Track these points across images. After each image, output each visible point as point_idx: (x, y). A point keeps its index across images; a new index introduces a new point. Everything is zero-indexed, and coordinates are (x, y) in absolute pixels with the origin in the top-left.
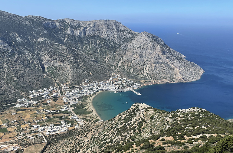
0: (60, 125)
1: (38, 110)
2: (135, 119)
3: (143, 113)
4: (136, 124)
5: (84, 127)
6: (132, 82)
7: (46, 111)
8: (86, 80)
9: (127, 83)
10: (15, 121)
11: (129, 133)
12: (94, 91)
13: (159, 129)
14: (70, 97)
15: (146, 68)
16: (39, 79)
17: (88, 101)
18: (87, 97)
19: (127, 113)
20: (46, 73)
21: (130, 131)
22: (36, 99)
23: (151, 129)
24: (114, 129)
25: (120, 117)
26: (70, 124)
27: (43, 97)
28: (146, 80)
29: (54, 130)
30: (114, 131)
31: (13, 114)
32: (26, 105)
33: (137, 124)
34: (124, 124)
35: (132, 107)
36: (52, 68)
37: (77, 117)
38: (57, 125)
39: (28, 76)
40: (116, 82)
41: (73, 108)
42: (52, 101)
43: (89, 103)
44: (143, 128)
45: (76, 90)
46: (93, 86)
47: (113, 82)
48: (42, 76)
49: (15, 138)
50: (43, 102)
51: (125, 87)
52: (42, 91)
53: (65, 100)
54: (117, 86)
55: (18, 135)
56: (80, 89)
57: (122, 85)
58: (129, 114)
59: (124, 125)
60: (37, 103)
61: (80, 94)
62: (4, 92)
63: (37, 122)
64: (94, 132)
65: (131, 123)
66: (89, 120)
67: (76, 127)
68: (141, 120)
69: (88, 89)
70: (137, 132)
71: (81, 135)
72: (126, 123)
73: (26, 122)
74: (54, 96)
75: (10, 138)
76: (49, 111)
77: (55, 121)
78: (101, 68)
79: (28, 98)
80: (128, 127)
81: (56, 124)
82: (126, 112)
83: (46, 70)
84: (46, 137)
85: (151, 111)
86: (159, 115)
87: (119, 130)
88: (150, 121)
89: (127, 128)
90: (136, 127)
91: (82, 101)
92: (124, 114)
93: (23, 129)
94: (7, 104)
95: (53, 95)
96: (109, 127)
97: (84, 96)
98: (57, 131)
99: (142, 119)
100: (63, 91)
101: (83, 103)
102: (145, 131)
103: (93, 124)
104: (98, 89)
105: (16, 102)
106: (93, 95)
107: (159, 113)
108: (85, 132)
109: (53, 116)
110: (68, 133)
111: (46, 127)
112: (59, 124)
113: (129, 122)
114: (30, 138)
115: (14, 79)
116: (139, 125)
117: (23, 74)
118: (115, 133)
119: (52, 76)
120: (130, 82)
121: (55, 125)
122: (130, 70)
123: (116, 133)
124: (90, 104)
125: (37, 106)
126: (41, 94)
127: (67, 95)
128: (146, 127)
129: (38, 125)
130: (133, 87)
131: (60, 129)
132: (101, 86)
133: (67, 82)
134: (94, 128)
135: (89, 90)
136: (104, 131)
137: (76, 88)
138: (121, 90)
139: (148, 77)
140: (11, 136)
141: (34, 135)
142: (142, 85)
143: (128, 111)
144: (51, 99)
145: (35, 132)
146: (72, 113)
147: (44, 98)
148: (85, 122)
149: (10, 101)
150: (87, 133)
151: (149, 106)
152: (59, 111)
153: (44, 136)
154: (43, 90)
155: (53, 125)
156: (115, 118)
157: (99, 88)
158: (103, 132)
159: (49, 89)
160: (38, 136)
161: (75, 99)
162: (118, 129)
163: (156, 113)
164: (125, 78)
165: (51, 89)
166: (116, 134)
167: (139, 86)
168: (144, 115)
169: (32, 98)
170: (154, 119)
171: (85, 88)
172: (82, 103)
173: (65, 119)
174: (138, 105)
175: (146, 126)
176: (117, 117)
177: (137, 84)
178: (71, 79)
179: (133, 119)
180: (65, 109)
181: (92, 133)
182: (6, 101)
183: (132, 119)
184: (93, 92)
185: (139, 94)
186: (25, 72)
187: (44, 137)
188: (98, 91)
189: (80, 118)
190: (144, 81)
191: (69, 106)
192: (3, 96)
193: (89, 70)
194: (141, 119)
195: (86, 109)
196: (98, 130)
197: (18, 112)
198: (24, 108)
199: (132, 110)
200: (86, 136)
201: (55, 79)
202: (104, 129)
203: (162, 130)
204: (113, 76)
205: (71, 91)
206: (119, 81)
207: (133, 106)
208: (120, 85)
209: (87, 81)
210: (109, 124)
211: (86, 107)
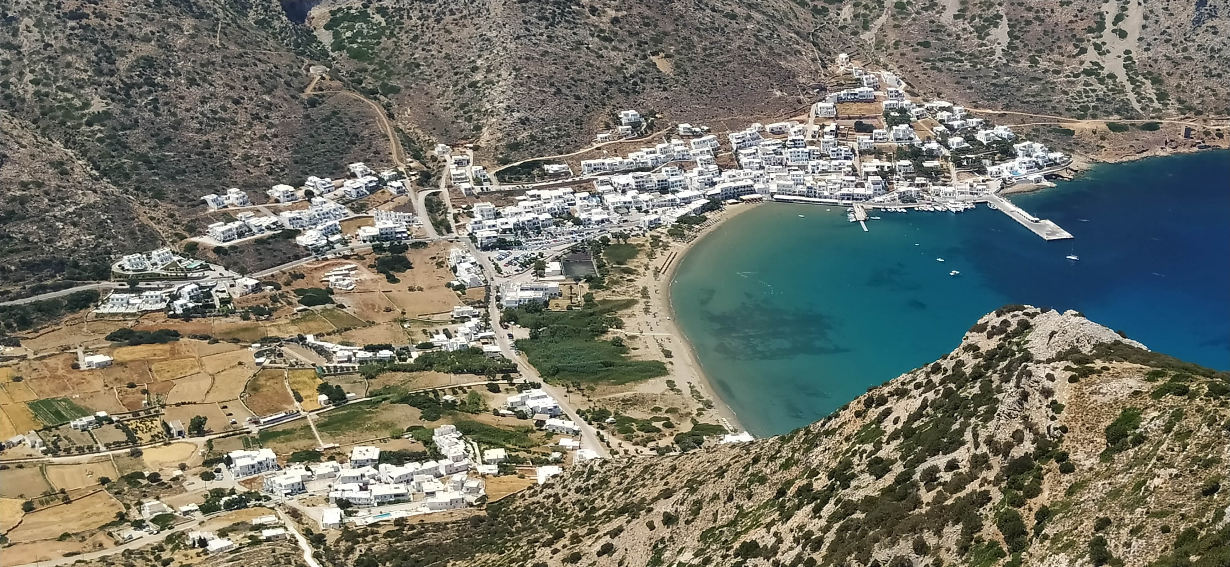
0: (420, 458)
1: (265, 340)
2: (983, 434)
3: (1047, 393)
4: (991, 475)
5: (604, 481)
6: (1002, 131)
7: (321, 351)
8: (628, 115)
9: (955, 141)
10: (100, 421)
11: (930, 539)
12: (687, 201)
13: (1169, 520)
14: (502, 244)
15: (1119, 18)
16: (269, 107)
17: (640, 282)
18: (633, 251)
19: (929, 386)
20: (322, 56)
21: (938, 533)
22: (249, 261)
23: (1103, 524)
24: (817, 511)
25: (874, 413)
26: (499, 453)
27: (302, 240)
28: (1115, 118)
29: (378, 490)
30: (815, 526)
31: (86, 360)
32: (174, 297)
33: (997, 481)
34: (898, 468)
35: (974, 338)
36: (363, 16)
37: (549, 403)
38: (399, 459)
39: (192, 82)
40: (868, 129)
41: (522, 333)
42: (367, 275)
43: (645, 293)
44: (1044, 515)
45: (545, 194)
46: (684, 164)
47: (836, 133)
48: (296, 83)
49: (101, 537)
50: (300, 284)
51: (934, 175)
52: (291, 197)
53: (462, 268)
54: (872, 164)
55: (122, 518)
56: (579, 186)
57: (916, 154)
58: (948, 393)
59: (898, 481)
60: (257, 288)
61: (577, 222)
62: (23, 201)
63: (255, 430)
64: (669, 520)
65: (952, 466)
66: (646, 427)
67: (543, 474)
68: (1028, 447)
69: (641, 189)
70: (993, 544)
71: (576, 540)
72: (911, 466)
73: (175, 426)
74: (383, 236)
75: (64, 537)
76: (341, 353)
77: (386, 426)
78: (748, 18)
79: (192, 250)
80: (927, 496)
81: (394, 446)
82: (921, 378)
83: (326, 38)
84: (317, 540)
85: (1117, 376)
86: (1178, 415)
87: (859, 515)
88: (1106, 457)
89: (918, 503)
90: (985, 498)
91: (595, 283)
92: (902, 393)
93: (154, 477)
94: (44, 289)
95: (373, 231)
96: (781, 493)
97: (605, 240)
98: (399, 499)
99: (1038, 438)
100: (447, 201)
101: (600, 296)
102: (1057, 538)
103: (667, 463)
104: (717, 189)
105: (104, 274)
106: (676, 232)
107: (1183, 392)
108: (608, 517)
109: (377, 384)
110: (480, 519)
111: (323, 468)
112: (419, 447)
113: (941, 461)
114: (203, 543)
115: (86, 105)
116: (1014, 485)
117: (149, 62)
118: (819, 542)
119: (369, 83)
120: (981, 136)
121: (385, 458)
122: (982, 32)
123: (830, 536)
124: (656, 303)
125: (259, 312)
126: (286, 216)
127: (481, 234)
128: (1066, 506)
129: (266, 454)
130: (1006, 174)
131: (428, 487)
132: (743, 160)
133: (478, 128)
134: (667, 494)
135: (645, 197)
136: (742, 514)
137: (544, 175)
138: (905, 198)
139: (1132, 96)
140: (73, 527)
141: (235, 528)
142: (1079, 162)
143: (937, 369)
144: (360, 258)
145: (240, 503)
146: (514, 369)
147: (308, 251)
148: (614, 442)
149: (60, 266)
150: (616, 523)
151: (1109, 336)
152: (415, 355)
153: (308, 533)
154: (300, 193)
155: (374, 452)
156: (834, 423)
157: (728, 184)
158: (732, 523)
159: (349, 185)
160: (266, 533)
161: (540, 269)
162: (848, 508)
163: (1157, 394)
164: (937, 103)
165: (362, 181)
166: (832, 549)
167: (1053, 163)
168: (1056, 407)
169: (218, 250)
170: (1140, 440)
171: (620, 180)
172: (588, 298)
173: (463, 416)
174: (1025, 327)
175: (1070, 492)
176: (846, 415)
177: (1037, 146)
178: (509, 109)
179: (968, 436)
180: (459, 340)
181: (651, 526)
182: (32, 267)
183: (961, 432)
184: (680, 212)
186: (168, 48)
187: (303, 542)
188: (714, 204)
189: (572, 414)
190: (1100, 124)
191: (496, 315)
192: (16, 230)
193: (647, 34)
194: (1028, 436)
195: (617, 343)
196: (697, 506)
197: (126, 353)
198: (160, 323)
199: (970, 363)
200: (607, 550)
201: (387, 107)
202: (747, 505)
203: (1191, 534)
204: (840, 86)
205: (507, 198)
206: (893, 123)
207: (981, 329)
208: (901, 154)
209: (635, 125)
210: (786, 466)
211: (620, 326)
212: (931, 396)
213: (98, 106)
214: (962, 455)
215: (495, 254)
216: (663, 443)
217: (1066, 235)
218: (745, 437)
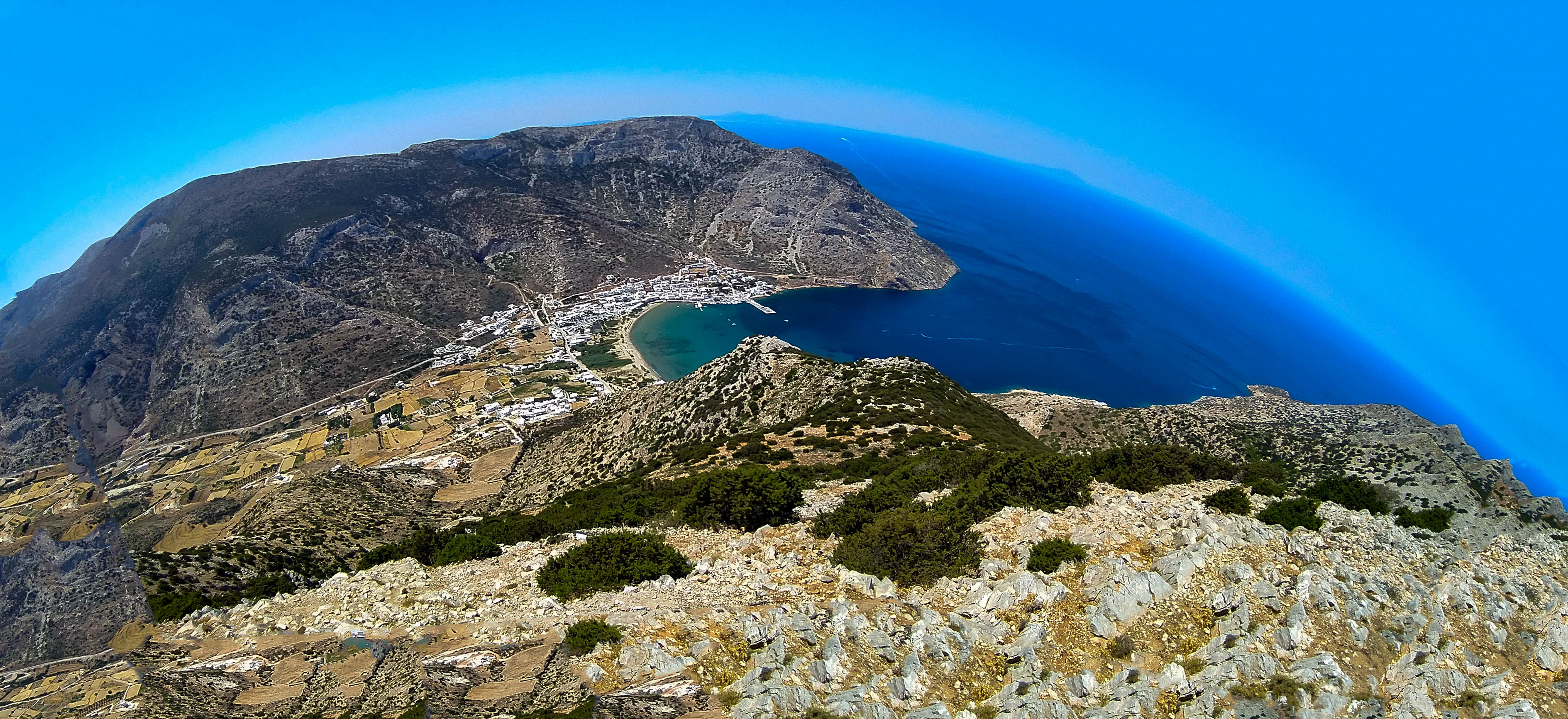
0: (548, 399)
1: (489, 368)
2: (744, 377)
3: (766, 363)
4: (747, 391)
5: (613, 400)
6: (751, 278)
7: (508, 368)
8: (609, 277)
9: (734, 281)
10: (440, 402)
11: (727, 413)
12: (635, 304)
13: (805, 404)
14: (567, 325)
15: (793, 243)
16: (476, 292)
17: (620, 333)
18: (617, 322)
19: (726, 362)
20: (492, 272)
21: (729, 410)
22: (479, 343)
23: (783, 406)
24: (688, 405)
25: (707, 371)
26: (576, 395)
27: (495, 333)
28: (791, 275)
29: (536, 411)
30: (687, 410)
31: (431, 384)
32: (456, 359)
33: (749, 393)
34: (716, 390)
35: (741, 346)
36: (504, 257)
37: (591, 376)
38: (541, 400)
39: (447, 289)
40: (702, 277)
41: (579, 354)
42: (520, 341)
43: (622, 336)
44: (764, 403)
45: (581, 306)
46: (633, 292)
47: (690, 278)
48: (484, 282)
49: (449, 438)
50: (497, 348)
51: (727, 292)
52: (489, 319)
53: (554, 335)
54: (703, 288)
55: (454, 431)
56: (593, 302)
57: (719, 285)
58: (733, 364)
59: (716, 393)
60: (483, 351)
61: (594, 314)
62: (400, 338)
63: (491, 397)
64: (637, 411)
65: (734, 388)
66: (626, 381)
67: (592, 400)
68: (760, 381)
69: (617, 301)
70: (748, 413)
71: (605, 420)
72: (720, 389)
73: (465, 400)
74: (524, 328)
75: (437, 440)
76: (515, 368)
77: (535, 390)
78: (654, 242)
79: (459, 343)
80: (725, 398)
81: (539, 396)
82: (723, 359)
83: (492, 266)
84: (518, 430)
85: (790, 358)
86: (809, 371)
87: (702, 405)
88: (785, 384)
89: (723, 401)
90: (745, 398)
91: (603, 334)
92: (716, 365)
93: (461, 417)
94: (414, 364)
95: (521, 326)
96: (676, 400)
97: (605, 320)
98: (543, 413)
99: (763, 378)
100: (545, 312)
101: (605, 338)
102: (769, 410)
103: (635, 393)
104: (646, 299)
105: (432, 356)
106: (632, 315)
107: (811, 363)
108: (615, 412)
109: (529, 377)
110: (572, 417)
111: (515, 406)
112: (548, 396)
113: (730, 386)
114: (481, 435)
115: (414, 304)
116: (755, 393)
117: (431, 286)
118: (689, 415)
119: (510, 278)
120: (743, 279)
121: (536, 400)
122: (743, 245)
123: (693, 413)
124: (626, 339)
125: (485, 359)
126: (488, 327)
127: (559, 322)
128: (772, 400)
129: (496, 404)
130: (752, 292)
131: (552, 408)
132: (655, 289)
133: (553, 287)
134: (635, 403)
135: (619, 303)
136: (662, 408)
137: (580, 300)
138: (716, 299)
139: (798, 268)
140: (439, 437)
141: (490, 429)
142: (778, 288)
143: (728, 356)
144: (517, 336)
145: (490, 421)
146: (577, 366)
147: (498, 337)
148: (615, 387)
149: (417, 356)
150: (618, 414)
151: (787, 345)
152: (541, 365)
153: (514, 428)
154: (492, 318)
155: (532, 399)
156: (693, 376)
157: (650, 297)
158: (659, 411)
159: (509, 312)
160: (501, 430)
161: (582, 332)
162: (699, 403)
163: (803, 364)
164: (727, 268)
165: (513, 311)
166: (693, 417)
167: (769, 289)
168: (769, 368)
169: (467, 341)
170: (796, 378)
171: (608, 299)
172: (601, 340)
173: (561, 384)
174: (759, 342)
175: (773, 396)
176: (697, 372)
177: (764, 283)
178: (564, 279)
179: (739, 378)
180: (556, 359)
181: (631, 414)
182: (408, 358)
183: (737, 377)
184: (632, 308)
185: (768, 310)
186: (437, 280)
187: (513, 431)
188: (645, 304)
189: (599, 378)
190: (787, 276)
191: (568, 349)
192: (400, 348)
193: (614, 249)
194: (760, 377)
195: (613, 353)
196: (647, 405)
197: (444, 379)
198: (453, 368)
199: (740, 354)
200: (617, 423)
201: (519, 285)
202: (663, 404)
203: (811, 408)
204: (690, 263)
205: (567, 309)
206: (710, 275)
207: (744, 343)
208: (714, 285)
209: (613, 280)
210: (677, 391)
211: (614, 348)
212: (726, 365)
213: (417, 303)
214: (737, 384)
215: (565, 328)
216: (633, 386)
217: (773, 312)
218: (662, 382)
